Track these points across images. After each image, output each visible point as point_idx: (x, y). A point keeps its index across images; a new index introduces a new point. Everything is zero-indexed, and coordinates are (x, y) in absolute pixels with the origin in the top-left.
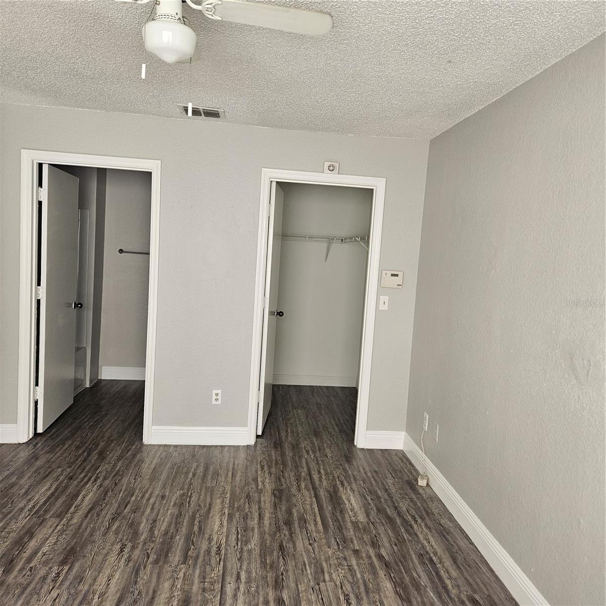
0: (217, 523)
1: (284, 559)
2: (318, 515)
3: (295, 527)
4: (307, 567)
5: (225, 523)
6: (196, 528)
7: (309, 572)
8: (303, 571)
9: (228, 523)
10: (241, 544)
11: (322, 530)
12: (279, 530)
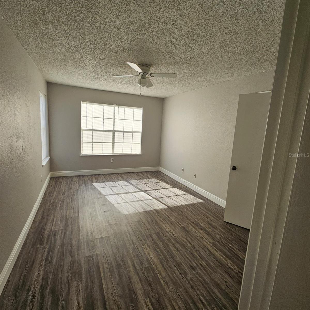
0: (152, 256)
1: (116, 244)
2: (103, 278)
3: (115, 263)
4: (106, 243)
5: (148, 256)
6: (158, 250)
7: (105, 241)
8: (107, 241)
9: (147, 257)
10: (135, 247)
11: (100, 264)
12: (122, 259)
